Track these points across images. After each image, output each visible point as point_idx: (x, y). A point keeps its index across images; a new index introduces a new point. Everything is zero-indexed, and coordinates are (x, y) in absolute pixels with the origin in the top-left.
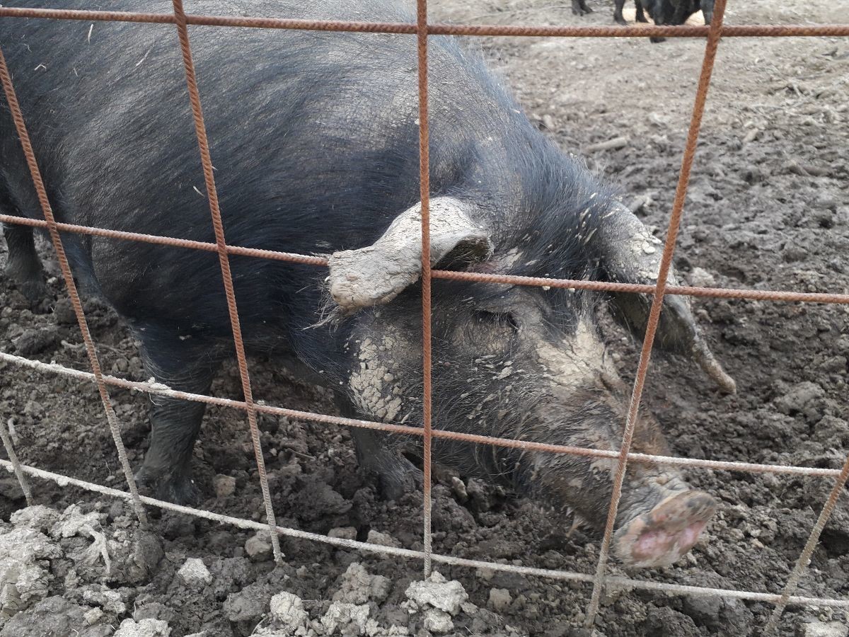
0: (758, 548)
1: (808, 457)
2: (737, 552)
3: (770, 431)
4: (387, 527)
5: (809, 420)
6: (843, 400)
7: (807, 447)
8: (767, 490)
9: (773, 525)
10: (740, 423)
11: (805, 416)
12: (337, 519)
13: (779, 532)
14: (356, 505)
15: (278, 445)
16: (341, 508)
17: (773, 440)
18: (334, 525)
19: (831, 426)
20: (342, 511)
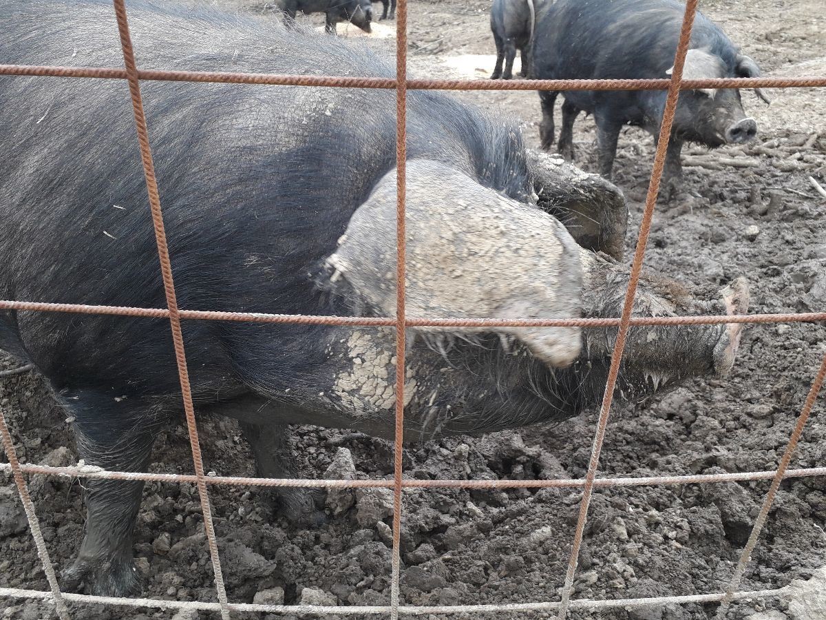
0: (677, 549)
1: (697, 457)
2: (663, 556)
3: (656, 436)
4: (314, 583)
5: (685, 422)
6: (708, 400)
7: (689, 447)
8: (669, 492)
9: (685, 525)
10: (627, 432)
11: (681, 419)
12: (261, 582)
13: (692, 531)
14: (280, 564)
15: (183, 510)
16: (264, 570)
17: (659, 445)
18: (259, 588)
19: (705, 426)
20: (266, 573)
